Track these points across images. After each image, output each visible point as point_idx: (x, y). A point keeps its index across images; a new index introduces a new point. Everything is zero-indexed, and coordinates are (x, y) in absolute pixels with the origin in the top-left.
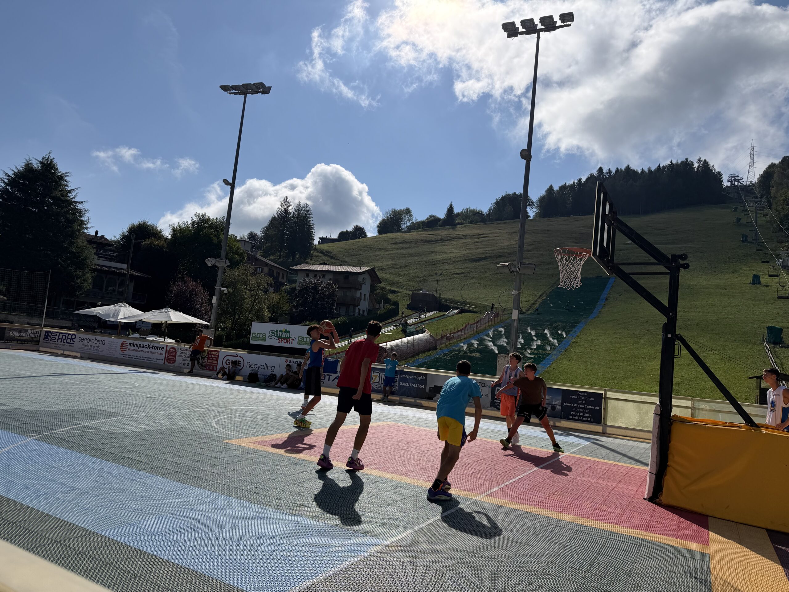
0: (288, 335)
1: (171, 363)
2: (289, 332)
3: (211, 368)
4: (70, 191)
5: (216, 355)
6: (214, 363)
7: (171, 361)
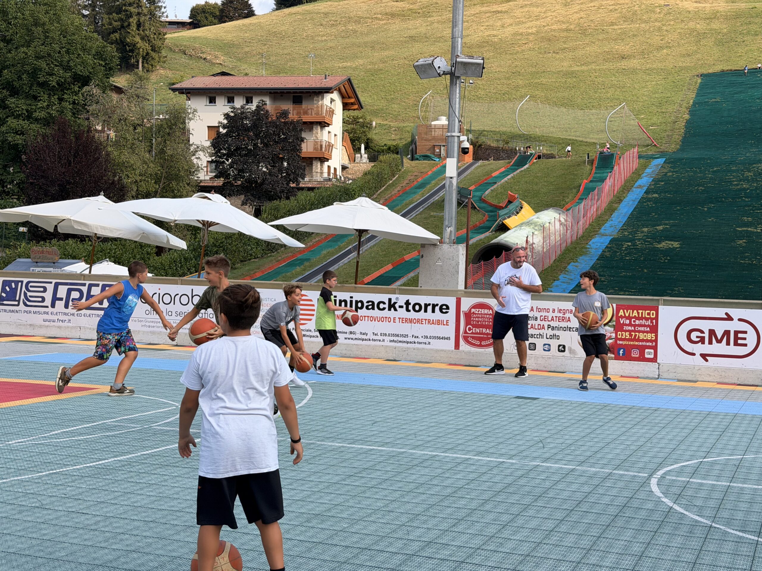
1: (480, 346)
3: (635, 353)
5: (647, 319)
6: (643, 340)
7: (481, 339)
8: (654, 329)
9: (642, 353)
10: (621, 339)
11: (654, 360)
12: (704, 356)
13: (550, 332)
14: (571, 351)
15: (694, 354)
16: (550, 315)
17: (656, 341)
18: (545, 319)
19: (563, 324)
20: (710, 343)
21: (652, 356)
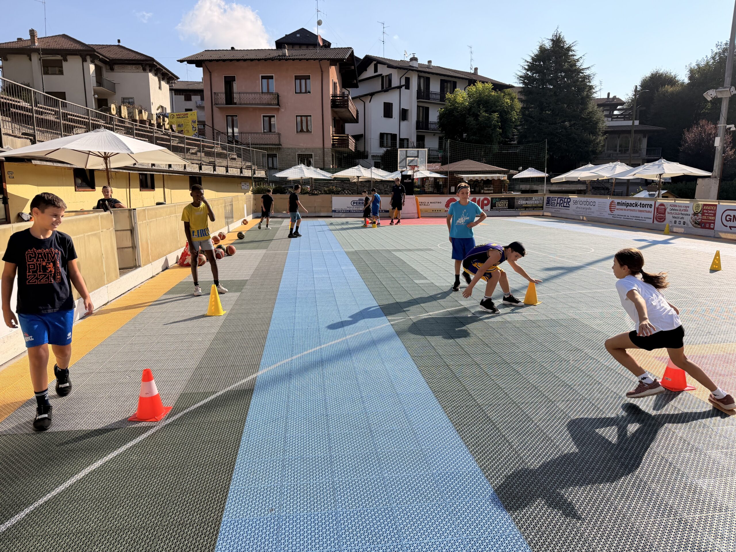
1: (660, 222)
3: (707, 226)
4: (578, 60)
5: (713, 210)
6: (711, 220)
7: (660, 219)
8: (715, 215)
9: (710, 226)
10: (703, 219)
11: (713, 229)
12: (730, 227)
13: (681, 216)
14: (687, 225)
15: (727, 226)
16: (682, 208)
17: (715, 220)
18: (680, 210)
19: (686, 213)
20: (733, 221)
21: (713, 227)
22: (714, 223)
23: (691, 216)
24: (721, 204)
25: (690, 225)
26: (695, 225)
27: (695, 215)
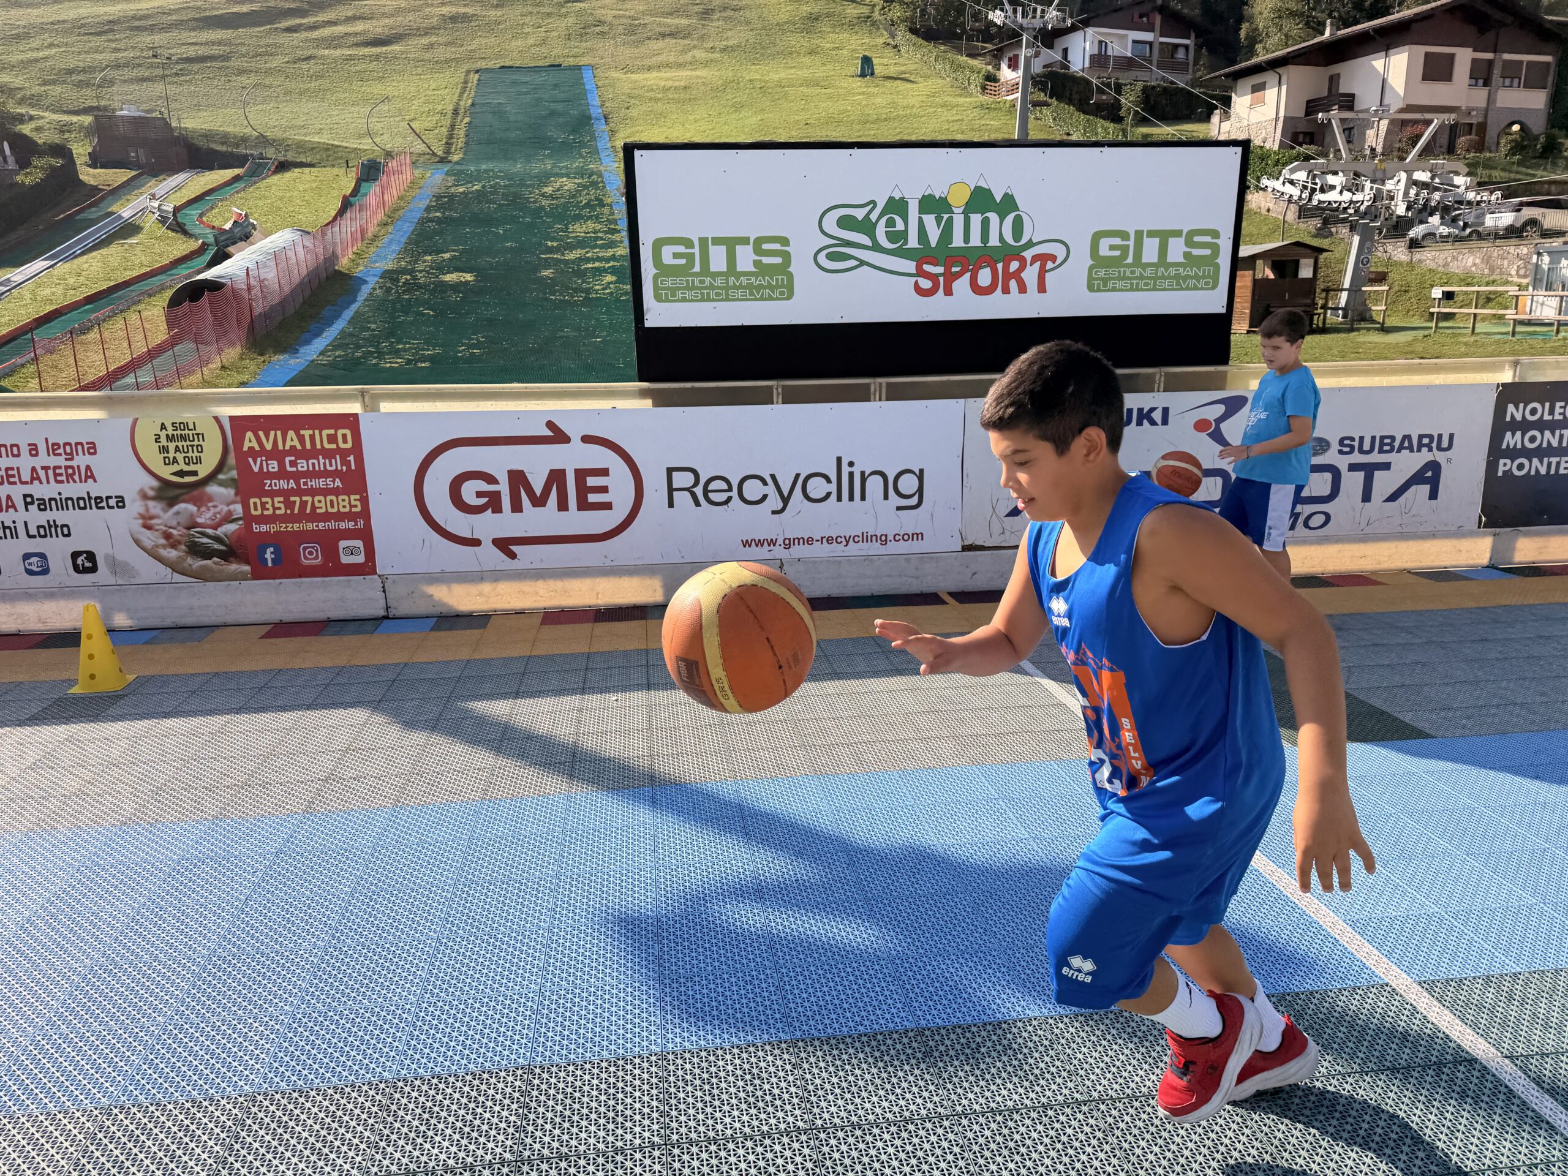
0: (1000, 230)
2: (1008, 204)
3: (311, 556)
5: (329, 454)
6: (327, 517)
8: (355, 482)
9: (331, 553)
10: (263, 519)
11: (367, 568)
12: (504, 545)
13: (36, 517)
14: (119, 569)
15: (476, 543)
16: (24, 464)
17: (365, 514)
18: (9, 477)
19: (73, 490)
20: (517, 507)
21: (360, 559)
22: (366, 535)
23: (135, 507)
24: (386, 407)
25: (151, 570)
26: (198, 563)
27: (171, 502)
